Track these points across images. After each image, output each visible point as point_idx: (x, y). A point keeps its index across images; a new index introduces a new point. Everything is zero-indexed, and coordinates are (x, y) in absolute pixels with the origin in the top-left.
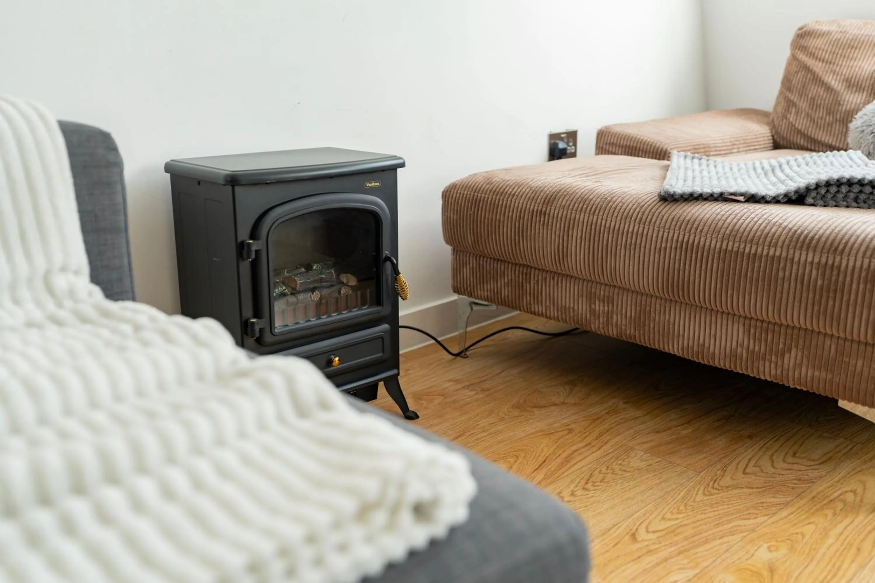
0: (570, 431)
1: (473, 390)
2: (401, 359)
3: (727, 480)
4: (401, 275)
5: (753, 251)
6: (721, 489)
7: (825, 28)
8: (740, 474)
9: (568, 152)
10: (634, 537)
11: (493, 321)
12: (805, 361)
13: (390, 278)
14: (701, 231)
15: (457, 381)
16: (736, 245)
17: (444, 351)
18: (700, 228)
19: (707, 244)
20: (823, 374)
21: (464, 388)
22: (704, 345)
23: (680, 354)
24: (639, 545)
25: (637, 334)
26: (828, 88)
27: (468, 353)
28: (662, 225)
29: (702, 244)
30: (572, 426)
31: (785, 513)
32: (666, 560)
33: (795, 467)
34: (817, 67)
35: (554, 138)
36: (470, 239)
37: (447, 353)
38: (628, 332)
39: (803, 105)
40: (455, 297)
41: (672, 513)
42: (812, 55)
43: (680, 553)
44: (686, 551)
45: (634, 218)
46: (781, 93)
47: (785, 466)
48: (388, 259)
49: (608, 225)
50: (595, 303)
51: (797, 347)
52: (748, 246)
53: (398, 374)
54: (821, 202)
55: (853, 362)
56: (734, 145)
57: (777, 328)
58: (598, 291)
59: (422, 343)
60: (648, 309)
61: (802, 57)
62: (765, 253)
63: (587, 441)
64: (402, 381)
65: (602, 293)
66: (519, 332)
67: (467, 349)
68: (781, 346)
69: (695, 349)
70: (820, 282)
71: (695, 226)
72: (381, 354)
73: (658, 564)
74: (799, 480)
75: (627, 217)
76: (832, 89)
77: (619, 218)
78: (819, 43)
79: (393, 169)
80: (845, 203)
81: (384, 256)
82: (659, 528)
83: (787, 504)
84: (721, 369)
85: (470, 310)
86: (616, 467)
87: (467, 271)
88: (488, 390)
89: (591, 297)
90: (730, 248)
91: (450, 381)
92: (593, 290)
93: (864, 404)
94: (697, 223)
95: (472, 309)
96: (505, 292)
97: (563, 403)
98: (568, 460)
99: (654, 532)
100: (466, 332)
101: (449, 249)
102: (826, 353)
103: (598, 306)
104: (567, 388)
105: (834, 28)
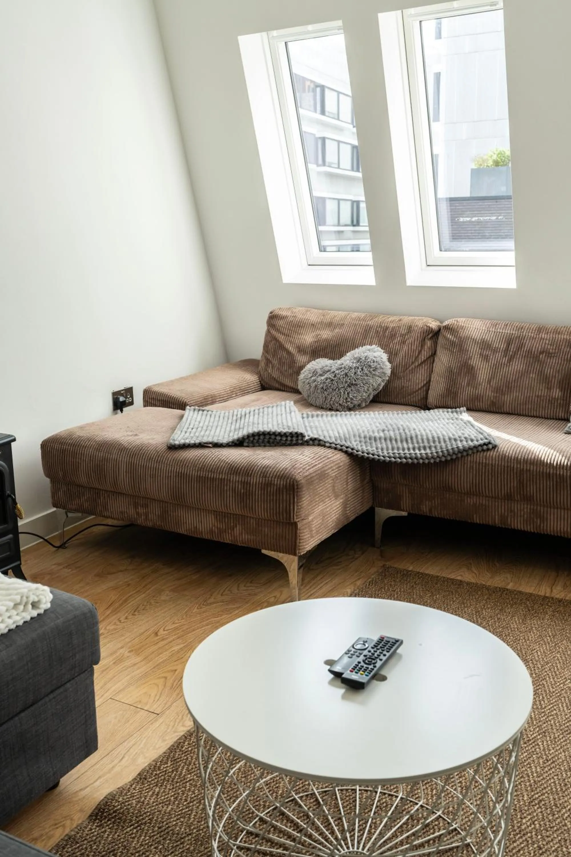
0: (129, 585)
1: (69, 569)
2: (22, 554)
3: (212, 600)
4: (18, 505)
5: (212, 477)
6: (208, 605)
7: (284, 313)
8: (219, 596)
9: (127, 402)
10: (156, 634)
11: (83, 521)
12: (243, 530)
13: (11, 507)
14: (188, 466)
15: (59, 564)
16: (204, 473)
17: (50, 546)
18: (187, 464)
19: (191, 473)
20: (252, 537)
21: (64, 568)
22: (196, 527)
23: (186, 533)
24: (158, 637)
25: (162, 524)
26: (289, 353)
27: (66, 545)
28: (168, 463)
29: (188, 473)
30: (130, 582)
31: (237, 612)
32: (171, 642)
33: (250, 588)
34: (281, 338)
35: (116, 395)
36: (61, 474)
37: (52, 547)
38: (158, 524)
39: (275, 362)
40: (54, 509)
41: (178, 620)
42: (278, 330)
43: (178, 638)
44: (182, 636)
45: (153, 460)
46: (263, 354)
47: (245, 588)
48: (9, 496)
49: (140, 464)
50: (138, 508)
51: (239, 524)
52: (210, 474)
53: (21, 564)
54: (251, 445)
55: (263, 529)
56: (233, 392)
57: (229, 515)
58: (139, 501)
59: (34, 542)
60: (166, 509)
61: (273, 332)
62: (218, 477)
63: (138, 589)
64: (23, 568)
65: (142, 502)
66: (101, 528)
67: (65, 543)
68: (232, 524)
69: (193, 530)
70: (242, 491)
71: (185, 463)
72: (8, 553)
73: (167, 644)
74: (249, 594)
75: (150, 459)
76: (290, 353)
77: (146, 460)
78: (281, 323)
79: (9, 444)
80: (263, 444)
81: (7, 494)
82: (171, 628)
83: (238, 608)
84: (207, 539)
85: (65, 517)
86: (152, 601)
87: (61, 494)
88: (79, 567)
89: (136, 506)
90: (201, 475)
91: (55, 564)
92: (137, 501)
93: (272, 550)
94: (185, 462)
95: (67, 516)
96: (86, 505)
97: (126, 570)
98: (125, 601)
99: (167, 630)
100: (64, 531)
101: (48, 480)
102: (252, 526)
103: (140, 510)
104: (129, 560)
105: (289, 314)
